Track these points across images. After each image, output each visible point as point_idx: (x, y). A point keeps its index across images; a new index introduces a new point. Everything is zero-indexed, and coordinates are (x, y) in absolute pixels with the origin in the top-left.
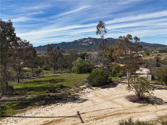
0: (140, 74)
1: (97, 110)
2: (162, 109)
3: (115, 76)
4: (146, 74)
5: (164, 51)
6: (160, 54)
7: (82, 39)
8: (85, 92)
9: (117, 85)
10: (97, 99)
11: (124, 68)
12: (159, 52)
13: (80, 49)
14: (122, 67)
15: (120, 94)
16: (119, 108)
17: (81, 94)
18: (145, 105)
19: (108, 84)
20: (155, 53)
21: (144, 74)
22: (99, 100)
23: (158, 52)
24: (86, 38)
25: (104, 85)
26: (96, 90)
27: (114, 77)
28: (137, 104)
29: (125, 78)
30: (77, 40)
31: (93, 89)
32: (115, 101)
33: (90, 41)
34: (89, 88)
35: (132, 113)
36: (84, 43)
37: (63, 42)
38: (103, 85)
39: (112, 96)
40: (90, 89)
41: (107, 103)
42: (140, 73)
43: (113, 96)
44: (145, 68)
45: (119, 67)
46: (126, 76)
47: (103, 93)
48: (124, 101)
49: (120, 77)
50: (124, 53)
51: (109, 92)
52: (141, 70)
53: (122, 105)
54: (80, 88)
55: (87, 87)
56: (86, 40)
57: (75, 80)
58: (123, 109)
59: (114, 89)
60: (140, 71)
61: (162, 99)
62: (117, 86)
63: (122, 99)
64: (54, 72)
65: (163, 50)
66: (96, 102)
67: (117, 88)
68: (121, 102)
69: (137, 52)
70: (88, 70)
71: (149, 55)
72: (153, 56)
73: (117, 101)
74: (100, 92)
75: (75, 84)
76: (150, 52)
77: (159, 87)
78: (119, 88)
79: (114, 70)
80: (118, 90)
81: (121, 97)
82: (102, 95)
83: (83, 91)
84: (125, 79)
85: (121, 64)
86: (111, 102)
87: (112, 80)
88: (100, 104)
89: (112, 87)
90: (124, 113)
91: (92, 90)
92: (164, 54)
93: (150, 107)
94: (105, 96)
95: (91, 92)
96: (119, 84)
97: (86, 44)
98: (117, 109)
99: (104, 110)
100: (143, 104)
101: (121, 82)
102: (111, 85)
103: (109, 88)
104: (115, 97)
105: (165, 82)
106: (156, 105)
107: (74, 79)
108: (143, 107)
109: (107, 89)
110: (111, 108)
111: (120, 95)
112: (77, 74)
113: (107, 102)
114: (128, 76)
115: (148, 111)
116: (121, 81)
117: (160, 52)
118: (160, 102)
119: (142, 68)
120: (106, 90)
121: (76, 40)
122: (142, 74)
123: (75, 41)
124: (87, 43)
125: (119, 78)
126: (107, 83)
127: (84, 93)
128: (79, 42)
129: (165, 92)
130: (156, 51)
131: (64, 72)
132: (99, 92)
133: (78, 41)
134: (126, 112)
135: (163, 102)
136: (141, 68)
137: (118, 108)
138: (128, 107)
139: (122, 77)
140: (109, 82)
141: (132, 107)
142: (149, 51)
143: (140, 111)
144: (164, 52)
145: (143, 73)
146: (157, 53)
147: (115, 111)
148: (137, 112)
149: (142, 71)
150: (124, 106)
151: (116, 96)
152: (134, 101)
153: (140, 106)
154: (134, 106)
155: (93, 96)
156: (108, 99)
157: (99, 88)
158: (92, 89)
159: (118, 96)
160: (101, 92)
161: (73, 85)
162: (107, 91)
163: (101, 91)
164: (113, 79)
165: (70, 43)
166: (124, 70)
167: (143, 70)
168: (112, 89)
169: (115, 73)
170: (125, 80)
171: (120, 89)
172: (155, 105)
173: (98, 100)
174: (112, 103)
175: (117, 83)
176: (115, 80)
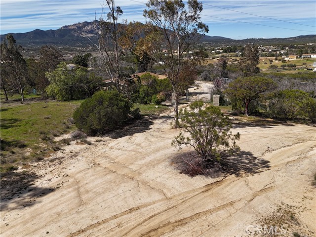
0: (196, 94)
1: (83, 228)
2: (262, 188)
3: (148, 102)
4: (207, 93)
5: (231, 50)
6: (224, 54)
7: (79, 23)
8: (65, 155)
9: (152, 123)
10: (93, 178)
11: (165, 84)
12: (223, 52)
13: (79, 47)
14: (161, 81)
15: (158, 150)
16: (154, 203)
17: (51, 164)
18: (221, 178)
19: (131, 124)
20: (216, 53)
21: (203, 93)
22: (99, 181)
23: (221, 51)
24: (90, 23)
25: (121, 127)
26: (96, 145)
27: (146, 103)
28: (200, 181)
29: (168, 104)
30: (69, 26)
31: (90, 144)
32: (143, 176)
33: (98, 28)
34: (79, 141)
35: (191, 217)
36: (86, 32)
37: (37, 30)
38: (118, 129)
39: (136, 159)
40: (82, 144)
41: (120, 191)
42: (196, 91)
43: (140, 159)
44: (203, 80)
45: (155, 81)
46: (170, 100)
47: (113, 154)
48: (166, 176)
49: (158, 103)
50: (166, 55)
51: (131, 148)
52: (198, 86)
53: (161, 192)
54: (55, 142)
55: (75, 137)
56: (90, 26)
57: (48, 118)
58: (164, 209)
59: (144, 137)
60: (195, 88)
61: (252, 152)
62: (151, 126)
63: (161, 166)
64: (4, 100)
65: (230, 48)
66: (87, 192)
67: (152, 133)
68: (159, 180)
69: (188, 52)
70: (90, 91)
71: (208, 57)
72: (214, 58)
73: (150, 175)
74: (107, 149)
75: (41, 133)
76: (209, 51)
77: (237, 122)
78: (154, 134)
79: (146, 88)
80: (153, 139)
81: (159, 162)
82: (111, 159)
83: (59, 152)
84: (168, 106)
85: (159, 76)
86: (132, 184)
87: (142, 113)
88: (99, 199)
89: (139, 132)
90: (169, 223)
91: (86, 145)
92: (230, 56)
93: (232, 185)
94: (118, 163)
95: (81, 154)
96: (155, 122)
97: (90, 35)
98: (146, 212)
99: (106, 225)
100: (214, 177)
101: (161, 115)
102: (137, 126)
103: (132, 134)
104: (143, 162)
105: (247, 108)
106: (244, 175)
107: (46, 116)
108: (216, 189)
109: (127, 137)
110: (131, 210)
111: (158, 155)
112: (60, 103)
113: (123, 185)
114: (173, 101)
115: (232, 204)
116: (161, 112)
117: (225, 51)
118: (250, 162)
119: (199, 80)
120: (123, 141)
121: (66, 26)
122: (200, 93)
123: (64, 27)
124: (92, 34)
125: (157, 106)
126: (129, 120)
127: (59, 159)
128: (74, 30)
129: (253, 132)
130: (218, 49)
131: (32, 99)
132: (104, 150)
133: (73, 27)
134: (173, 217)
135: (256, 161)
136: (197, 82)
137: (150, 204)
138: (179, 195)
139: (163, 103)
140: (133, 119)
141: (189, 192)
142: (208, 49)
143: (211, 207)
144: (230, 52)
145: (202, 91)
146: (219, 53)
147: (142, 219)
148: (203, 212)
149: (199, 88)
150: (169, 195)
151: (148, 159)
152: (193, 173)
153: (208, 187)
154: (194, 191)
155: (86, 166)
156: (125, 171)
157: (107, 138)
158: (86, 142)
159: (152, 157)
160: (111, 148)
161: (38, 134)
162: (126, 144)
163: (110, 145)
164: (143, 109)
165: (52, 32)
166: (167, 86)
167: (201, 85)
168: (138, 137)
169: (147, 94)
170: (168, 109)
171: (157, 134)
172: (242, 177)
173: (96, 182)
174: (135, 187)
175: (152, 119)
176: (148, 112)
